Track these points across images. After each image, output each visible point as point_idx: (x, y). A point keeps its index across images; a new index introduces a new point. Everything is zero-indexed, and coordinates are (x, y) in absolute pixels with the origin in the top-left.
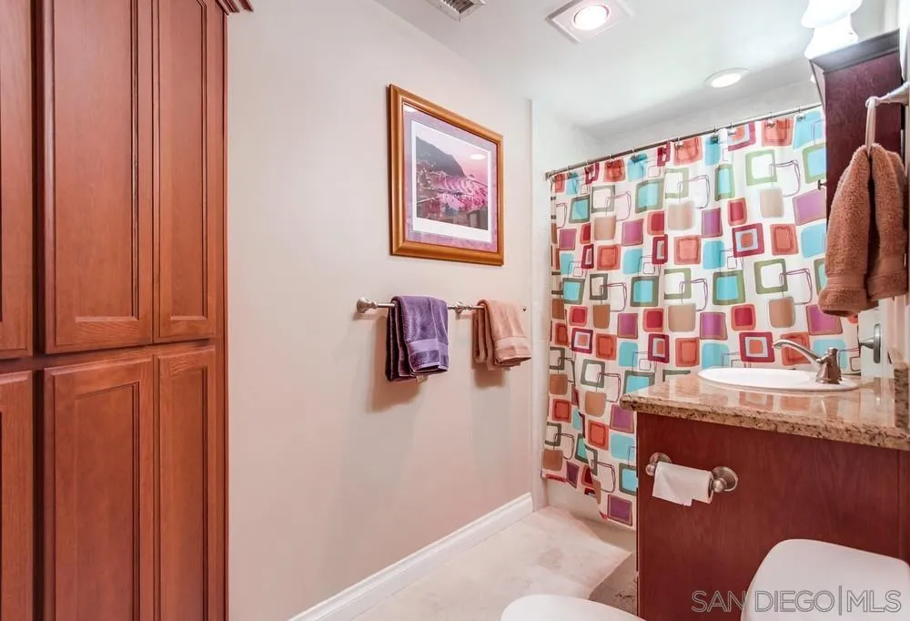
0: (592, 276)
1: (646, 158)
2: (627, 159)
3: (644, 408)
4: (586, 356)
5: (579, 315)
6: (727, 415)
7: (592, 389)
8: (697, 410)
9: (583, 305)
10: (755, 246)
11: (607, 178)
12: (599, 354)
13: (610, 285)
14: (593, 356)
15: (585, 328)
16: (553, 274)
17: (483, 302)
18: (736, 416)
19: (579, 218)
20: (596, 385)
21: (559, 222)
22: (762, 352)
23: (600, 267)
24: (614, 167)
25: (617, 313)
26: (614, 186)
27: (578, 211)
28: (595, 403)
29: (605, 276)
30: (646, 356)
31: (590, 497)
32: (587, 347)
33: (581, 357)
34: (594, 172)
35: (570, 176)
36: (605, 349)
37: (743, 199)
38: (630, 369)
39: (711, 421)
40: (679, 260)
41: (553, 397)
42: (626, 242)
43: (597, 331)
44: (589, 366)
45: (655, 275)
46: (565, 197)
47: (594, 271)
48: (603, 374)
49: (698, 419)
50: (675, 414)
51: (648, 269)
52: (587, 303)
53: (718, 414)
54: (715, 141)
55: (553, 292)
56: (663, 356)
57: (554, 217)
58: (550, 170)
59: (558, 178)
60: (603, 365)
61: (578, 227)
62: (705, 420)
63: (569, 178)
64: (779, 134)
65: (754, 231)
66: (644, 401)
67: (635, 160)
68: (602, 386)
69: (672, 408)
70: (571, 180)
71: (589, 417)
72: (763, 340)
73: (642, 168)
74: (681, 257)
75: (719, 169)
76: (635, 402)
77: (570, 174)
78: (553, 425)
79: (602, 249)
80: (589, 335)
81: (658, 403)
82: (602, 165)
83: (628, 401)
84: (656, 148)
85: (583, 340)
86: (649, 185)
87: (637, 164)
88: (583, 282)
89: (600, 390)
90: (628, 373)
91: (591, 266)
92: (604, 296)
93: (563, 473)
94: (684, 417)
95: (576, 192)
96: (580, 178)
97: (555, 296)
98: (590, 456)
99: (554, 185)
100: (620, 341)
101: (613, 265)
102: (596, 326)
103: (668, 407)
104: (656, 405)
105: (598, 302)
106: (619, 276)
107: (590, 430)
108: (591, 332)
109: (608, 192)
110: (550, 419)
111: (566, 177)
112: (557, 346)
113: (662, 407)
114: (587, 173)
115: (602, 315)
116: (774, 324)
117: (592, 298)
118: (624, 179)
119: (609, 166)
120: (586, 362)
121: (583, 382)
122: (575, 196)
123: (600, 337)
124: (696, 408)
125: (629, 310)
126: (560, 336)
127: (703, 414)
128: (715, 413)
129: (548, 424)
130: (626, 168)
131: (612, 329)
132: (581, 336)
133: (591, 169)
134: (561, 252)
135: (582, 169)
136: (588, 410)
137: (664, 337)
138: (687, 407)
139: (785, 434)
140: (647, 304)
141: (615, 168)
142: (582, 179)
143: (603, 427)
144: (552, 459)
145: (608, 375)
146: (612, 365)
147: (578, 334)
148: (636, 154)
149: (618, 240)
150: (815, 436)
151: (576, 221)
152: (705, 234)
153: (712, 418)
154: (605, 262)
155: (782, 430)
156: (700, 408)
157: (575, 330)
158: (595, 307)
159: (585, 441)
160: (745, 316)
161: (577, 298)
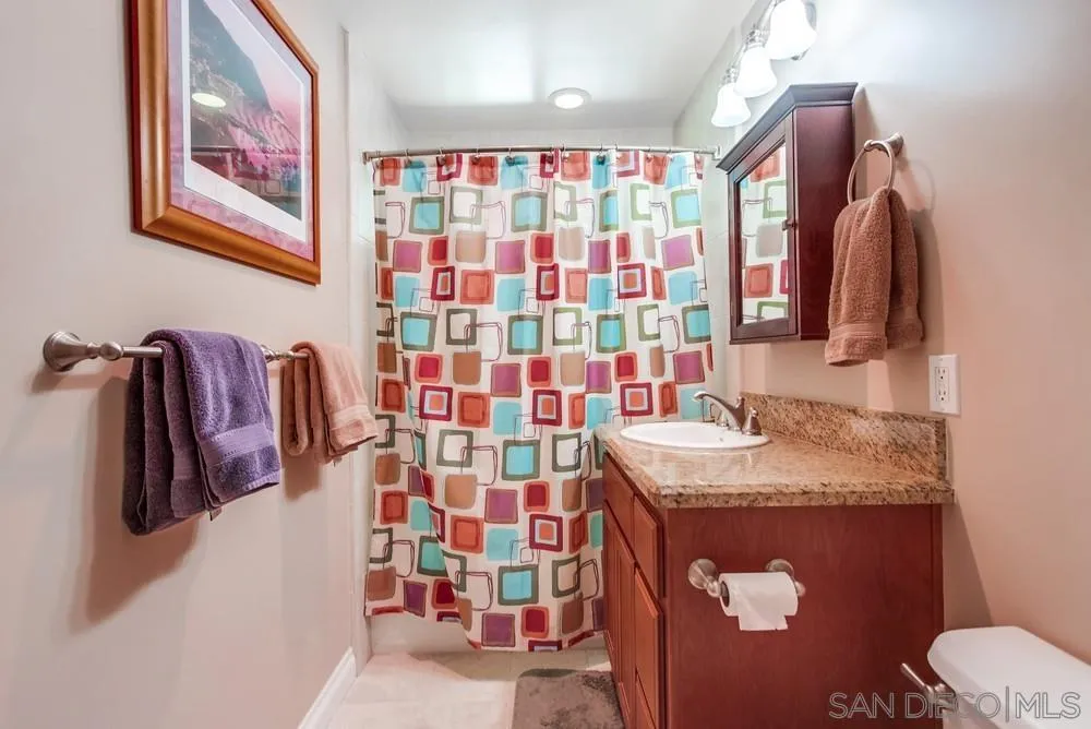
0: (450, 312)
1: (527, 163)
2: (501, 157)
3: (694, 500)
4: (444, 425)
5: (430, 367)
6: (794, 494)
7: (455, 471)
8: (760, 493)
9: (436, 352)
10: (638, 288)
11: (472, 178)
12: (463, 420)
13: (481, 325)
14: (453, 424)
15: (440, 385)
16: (379, 305)
17: (306, 346)
18: (805, 493)
19: (425, 226)
20: (461, 464)
21: (392, 229)
22: (642, 405)
23: (465, 298)
24: (482, 166)
25: (491, 363)
26: (481, 192)
27: (422, 216)
28: (459, 491)
29: (473, 313)
30: (530, 419)
31: (446, 624)
32: (444, 412)
33: (435, 427)
34: (455, 165)
35: (409, 165)
36: (472, 412)
37: (627, 234)
38: (510, 437)
39: (777, 505)
40: (569, 298)
41: (380, 489)
42: (501, 269)
43: (458, 389)
44: (448, 438)
45: (540, 314)
46: (402, 192)
47: (455, 304)
48: (470, 448)
49: (762, 505)
50: (734, 503)
51: (531, 306)
52: (441, 349)
53: (785, 495)
54: (602, 161)
55: (379, 333)
56: (554, 417)
57: (380, 221)
58: (371, 149)
59: (388, 165)
60: (470, 435)
61: (425, 241)
62: (771, 504)
63: (406, 167)
64: (655, 172)
65: (638, 271)
66: (693, 492)
67: (511, 162)
68: (470, 465)
69: (730, 495)
70: (409, 170)
71: (450, 512)
72: (644, 390)
73: (522, 175)
74: (572, 294)
75: (607, 195)
76: (680, 495)
77: (410, 162)
78: (381, 531)
79: (467, 275)
80: (445, 394)
81: (711, 491)
82: (466, 157)
83: (670, 495)
84: (539, 154)
85: (437, 402)
86: (531, 198)
87: (514, 168)
88: (433, 319)
89: (466, 471)
90: (507, 444)
91: (451, 297)
92: (471, 339)
93: (398, 599)
94: (745, 504)
95: (421, 190)
96: (428, 169)
97: (381, 339)
98: (452, 567)
99: (378, 173)
100: (494, 402)
101: (485, 297)
102: (457, 380)
103: (725, 494)
104: (708, 494)
105: (462, 349)
106: (492, 313)
107: (454, 528)
108: (449, 391)
109: (472, 198)
110: (377, 524)
111: (402, 165)
112: (385, 413)
113: (717, 496)
114: (439, 165)
115: (467, 367)
116: (653, 374)
117: (450, 341)
118: (496, 184)
119: (475, 162)
120: (443, 434)
121: (441, 461)
122: (418, 195)
123: (464, 397)
124: (758, 489)
125: (507, 359)
126: (390, 398)
127: (768, 497)
128: (781, 493)
129: (374, 532)
130: (500, 169)
131: (484, 385)
132: (432, 397)
133: (447, 162)
134: (396, 275)
135: (432, 159)
136: (450, 501)
137: (552, 393)
138: (747, 490)
139: (853, 506)
140: (532, 352)
141: (484, 167)
142: (431, 173)
143: (475, 522)
144: (379, 583)
145: (477, 448)
146: (483, 436)
147: (428, 394)
148: (513, 155)
149: (490, 263)
150: (880, 503)
151: (421, 232)
152: (591, 269)
153: (779, 501)
154: (471, 293)
155: (851, 502)
156: (763, 490)
157: (424, 389)
158: (456, 356)
159: (446, 546)
160: (626, 365)
161: (425, 343)
